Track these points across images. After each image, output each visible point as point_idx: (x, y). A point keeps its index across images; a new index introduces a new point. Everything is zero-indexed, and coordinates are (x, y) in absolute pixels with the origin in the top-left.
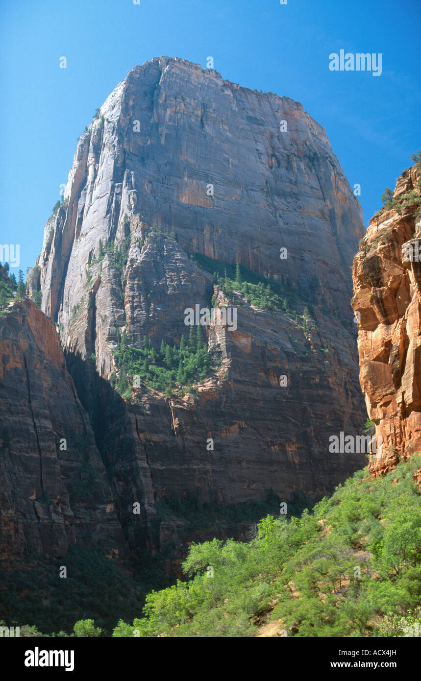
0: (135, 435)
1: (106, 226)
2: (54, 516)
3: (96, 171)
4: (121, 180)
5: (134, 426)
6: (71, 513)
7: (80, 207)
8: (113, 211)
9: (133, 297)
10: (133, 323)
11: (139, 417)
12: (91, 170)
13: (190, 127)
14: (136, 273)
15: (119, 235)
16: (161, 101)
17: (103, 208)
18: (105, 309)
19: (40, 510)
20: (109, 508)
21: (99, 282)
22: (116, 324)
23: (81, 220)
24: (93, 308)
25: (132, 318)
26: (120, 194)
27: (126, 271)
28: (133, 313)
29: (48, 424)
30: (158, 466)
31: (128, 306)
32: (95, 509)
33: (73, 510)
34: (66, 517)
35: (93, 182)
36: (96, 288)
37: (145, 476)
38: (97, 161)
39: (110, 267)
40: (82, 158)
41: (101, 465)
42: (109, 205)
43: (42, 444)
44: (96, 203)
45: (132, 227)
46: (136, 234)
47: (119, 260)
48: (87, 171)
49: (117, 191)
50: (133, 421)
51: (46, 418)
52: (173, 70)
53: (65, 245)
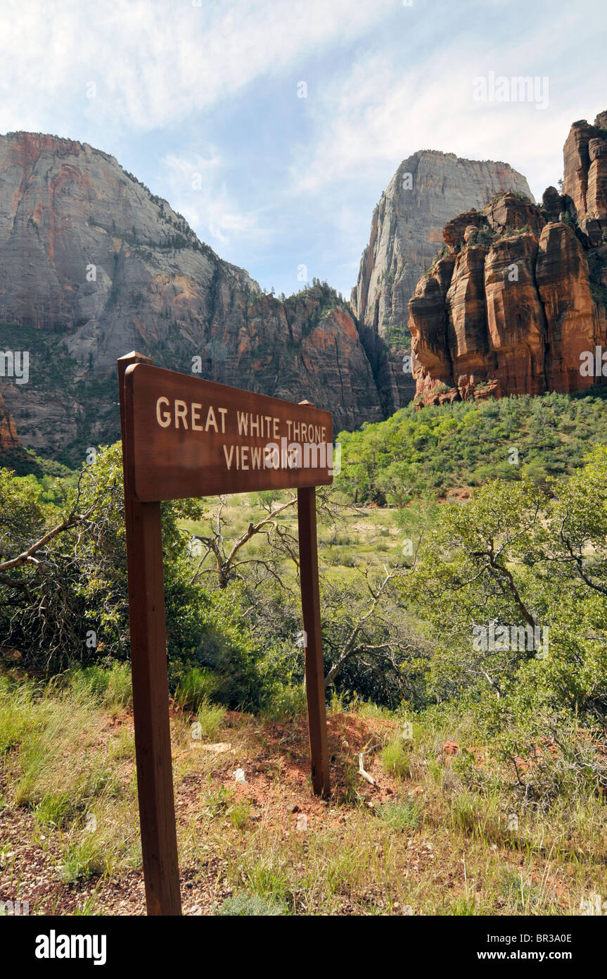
0: (391, 372)
1: (386, 262)
2: (348, 413)
3: (381, 229)
4: (394, 234)
5: (391, 368)
6: (357, 411)
7: (374, 252)
8: (390, 253)
9: (396, 301)
10: (395, 314)
11: (394, 363)
12: (379, 229)
13: (435, 194)
14: (398, 288)
15: (392, 267)
16: (418, 181)
17: (385, 251)
18: (382, 309)
19: (342, 411)
20: (377, 408)
21: (380, 294)
22: (387, 316)
23: (375, 259)
24: (377, 307)
25: (395, 312)
26: (393, 242)
27: (394, 286)
28: (395, 309)
29: (346, 371)
30: (402, 387)
31: (393, 306)
32: (370, 409)
33: (359, 410)
34: (354, 413)
35: (380, 237)
36: (379, 297)
37: (395, 392)
38: (382, 224)
39: (386, 285)
40: (375, 222)
41: (375, 387)
42: (388, 249)
43: (343, 380)
44: (381, 248)
45: (398, 261)
46: (400, 265)
47: (390, 280)
48: (377, 230)
49: (392, 240)
50: (390, 365)
51: (345, 367)
52: (426, 159)
53: (368, 273)
